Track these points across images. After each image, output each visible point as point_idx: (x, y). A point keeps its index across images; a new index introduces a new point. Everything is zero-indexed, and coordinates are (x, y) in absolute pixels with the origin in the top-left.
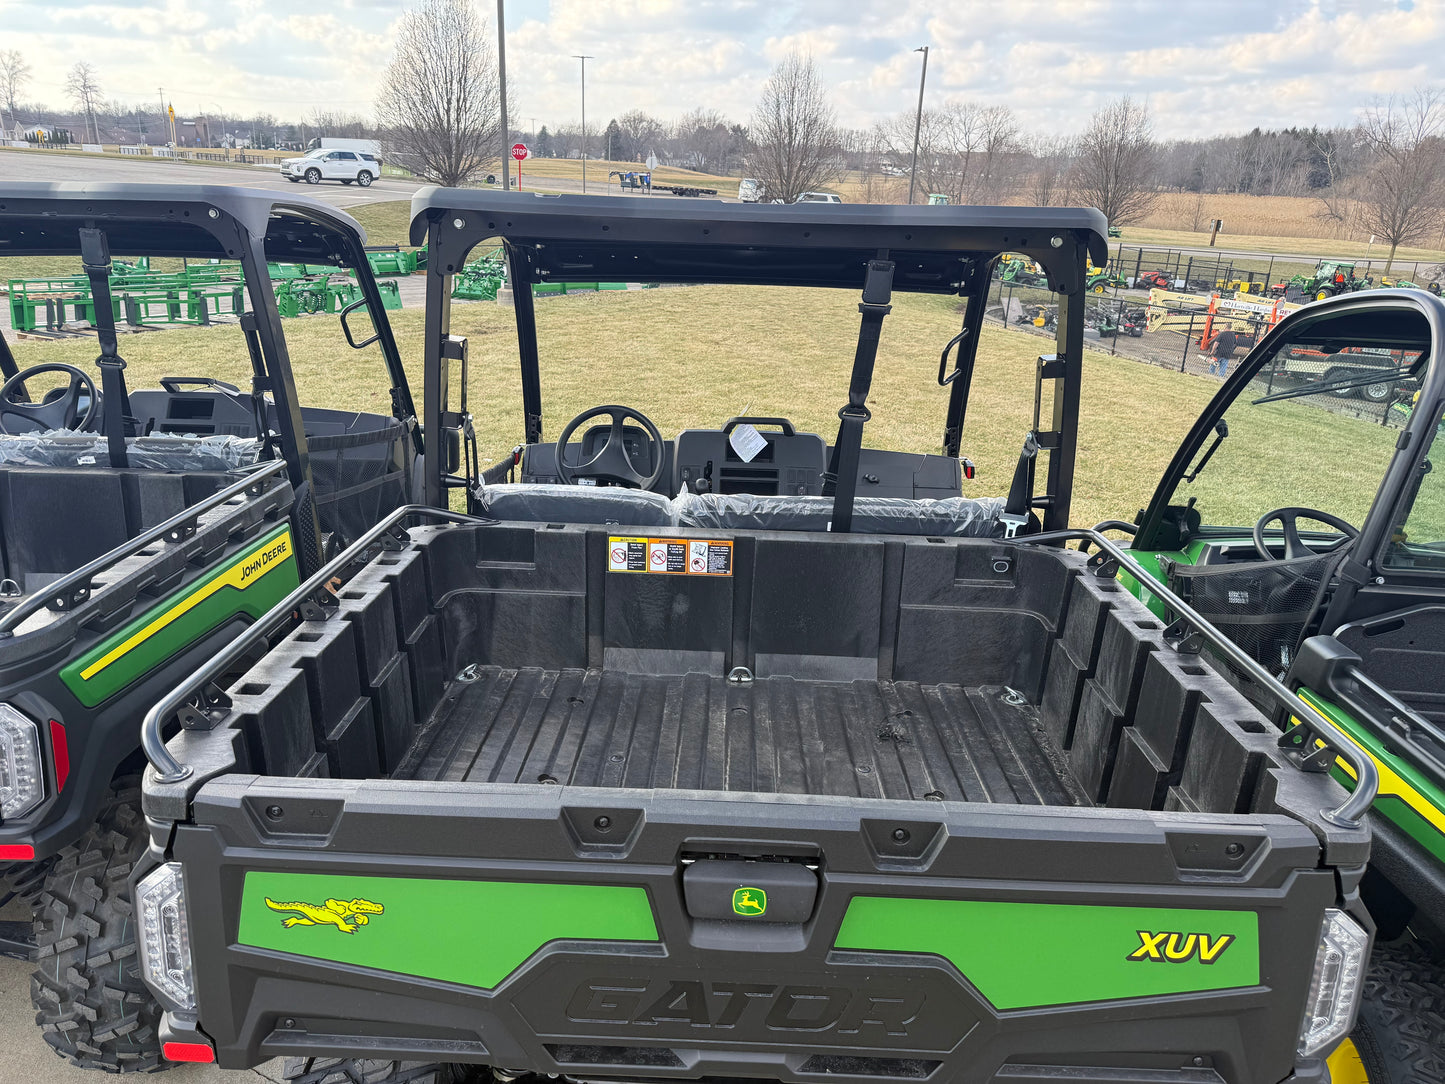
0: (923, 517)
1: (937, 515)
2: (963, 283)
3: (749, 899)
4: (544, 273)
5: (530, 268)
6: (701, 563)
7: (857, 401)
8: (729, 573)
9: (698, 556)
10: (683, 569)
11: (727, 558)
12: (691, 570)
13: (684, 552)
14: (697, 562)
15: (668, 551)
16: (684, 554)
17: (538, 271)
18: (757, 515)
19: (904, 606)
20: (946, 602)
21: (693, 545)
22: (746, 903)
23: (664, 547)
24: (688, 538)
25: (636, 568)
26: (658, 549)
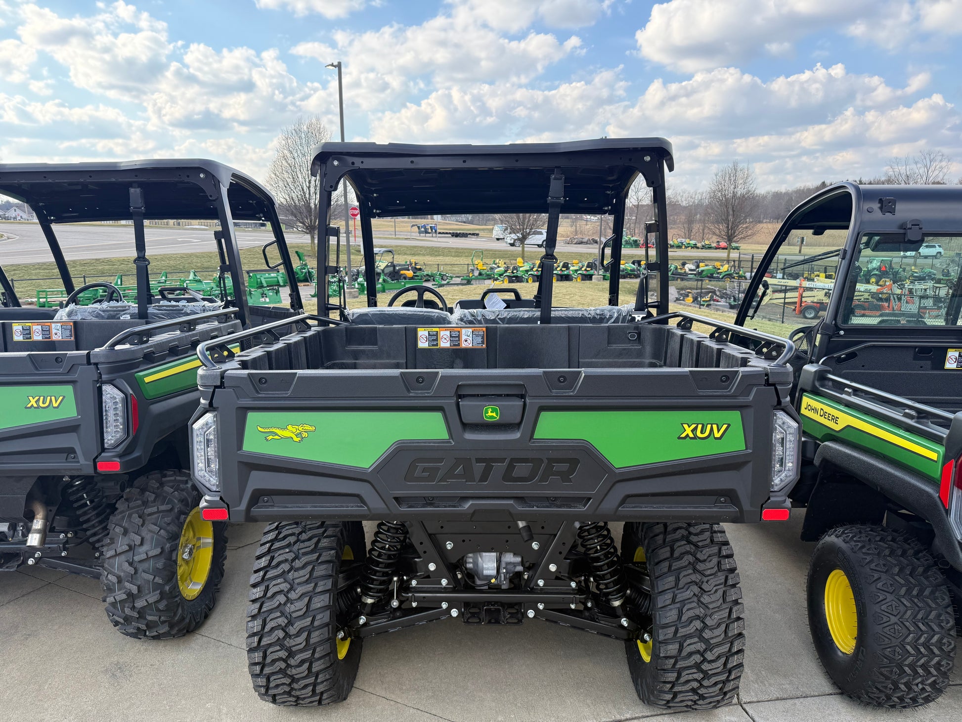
0: (590, 316)
1: (597, 314)
2: (610, 207)
3: (491, 412)
4: (378, 211)
5: (371, 209)
6: (469, 341)
7: (550, 252)
8: (484, 346)
9: (466, 337)
10: (459, 345)
11: (483, 338)
12: (463, 345)
13: (459, 335)
14: (466, 341)
15: (450, 335)
16: (459, 336)
17: (375, 211)
18: (499, 319)
19: (580, 360)
20: (604, 357)
21: (464, 331)
22: (490, 414)
23: (448, 333)
24: (461, 327)
25: (433, 345)
26: (445, 334)
